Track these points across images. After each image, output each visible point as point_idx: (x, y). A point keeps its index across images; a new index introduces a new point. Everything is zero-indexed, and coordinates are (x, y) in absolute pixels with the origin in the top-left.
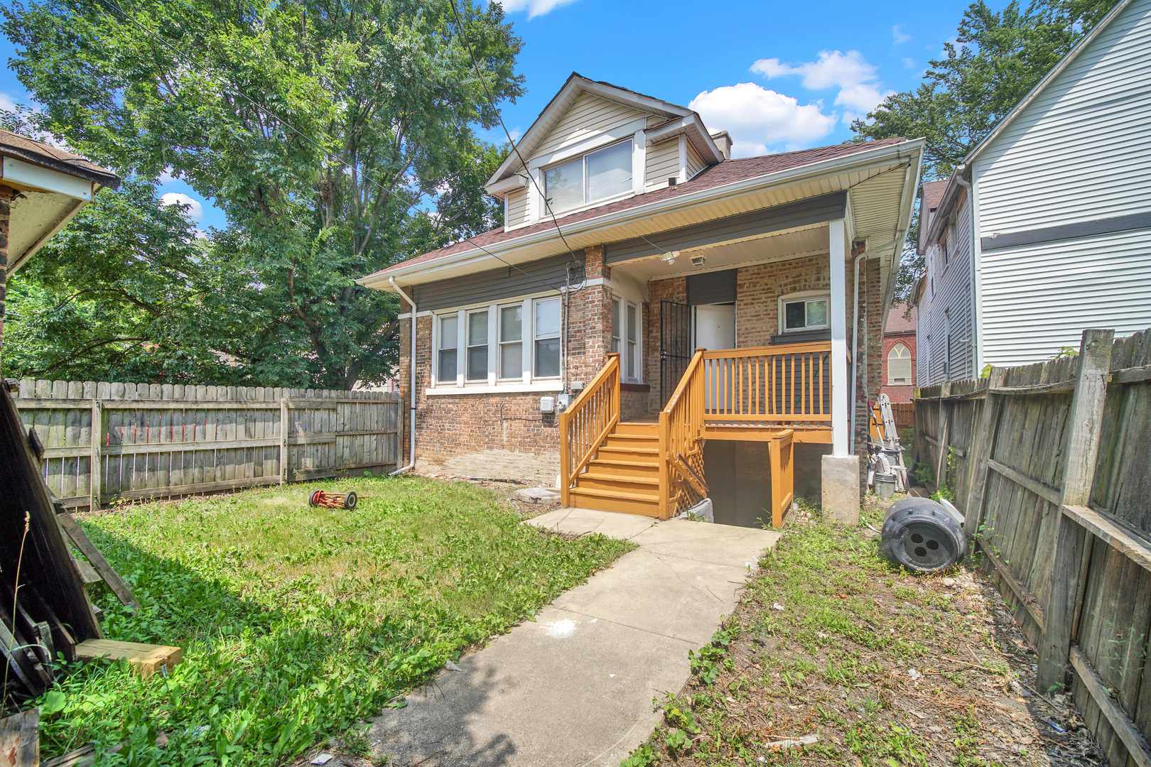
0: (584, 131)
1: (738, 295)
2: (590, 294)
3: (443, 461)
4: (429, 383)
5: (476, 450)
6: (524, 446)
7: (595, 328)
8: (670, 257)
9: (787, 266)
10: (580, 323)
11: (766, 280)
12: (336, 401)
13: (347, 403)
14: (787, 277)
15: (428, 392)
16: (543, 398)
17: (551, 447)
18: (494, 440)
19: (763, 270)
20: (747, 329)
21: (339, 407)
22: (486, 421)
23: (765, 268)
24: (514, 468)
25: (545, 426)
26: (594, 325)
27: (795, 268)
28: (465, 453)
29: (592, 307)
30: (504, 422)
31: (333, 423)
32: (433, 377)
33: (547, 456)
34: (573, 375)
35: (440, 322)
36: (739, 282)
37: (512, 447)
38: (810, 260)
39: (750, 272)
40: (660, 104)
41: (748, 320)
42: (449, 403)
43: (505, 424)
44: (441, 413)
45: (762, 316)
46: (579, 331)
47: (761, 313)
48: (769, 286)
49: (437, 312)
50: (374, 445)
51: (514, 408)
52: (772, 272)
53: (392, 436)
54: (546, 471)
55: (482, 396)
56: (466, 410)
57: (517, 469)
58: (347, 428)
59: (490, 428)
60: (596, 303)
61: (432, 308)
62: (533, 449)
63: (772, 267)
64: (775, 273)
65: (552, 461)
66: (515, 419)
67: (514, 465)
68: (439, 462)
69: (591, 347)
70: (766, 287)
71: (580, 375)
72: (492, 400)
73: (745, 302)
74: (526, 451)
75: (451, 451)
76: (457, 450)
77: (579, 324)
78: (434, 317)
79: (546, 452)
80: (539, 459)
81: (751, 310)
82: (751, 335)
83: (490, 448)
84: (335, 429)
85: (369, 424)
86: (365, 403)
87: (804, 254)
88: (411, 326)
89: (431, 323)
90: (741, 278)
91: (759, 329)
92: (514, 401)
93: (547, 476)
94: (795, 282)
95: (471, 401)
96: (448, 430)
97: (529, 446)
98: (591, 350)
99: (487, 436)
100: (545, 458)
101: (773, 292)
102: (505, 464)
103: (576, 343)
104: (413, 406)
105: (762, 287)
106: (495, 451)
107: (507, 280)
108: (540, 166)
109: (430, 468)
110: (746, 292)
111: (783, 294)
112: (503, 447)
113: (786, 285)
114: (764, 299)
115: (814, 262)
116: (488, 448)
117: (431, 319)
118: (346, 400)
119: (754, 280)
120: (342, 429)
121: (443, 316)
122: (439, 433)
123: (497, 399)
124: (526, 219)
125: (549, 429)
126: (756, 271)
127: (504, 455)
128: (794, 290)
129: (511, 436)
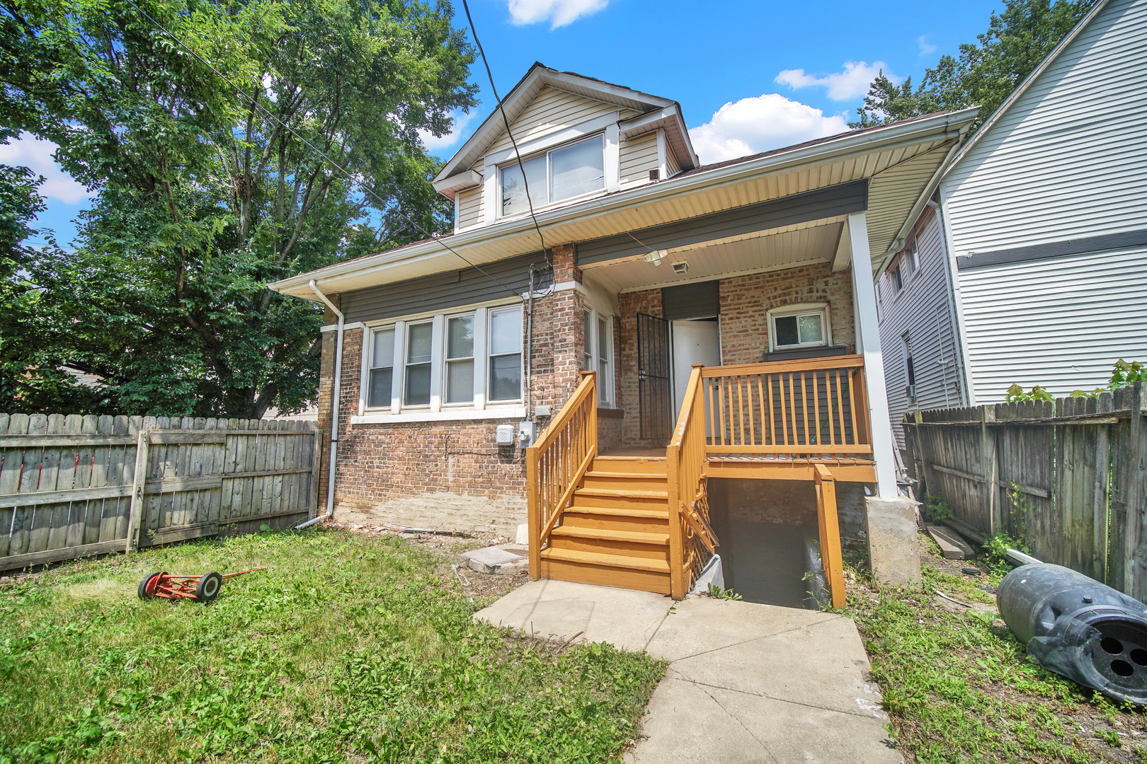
0: (548, 125)
1: (722, 309)
2: (559, 300)
3: (370, 508)
4: (356, 409)
5: (413, 493)
6: (475, 488)
7: (565, 340)
8: (656, 257)
9: (775, 277)
10: (547, 334)
11: (752, 293)
12: (225, 432)
13: (242, 435)
14: (775, 289)
15: (354, 420)
16: (500, 427)
17: (510, 488)
18: (436, 480)
19: (748, 282)
20: (733, 346)
21: (230, 441)
22: (427, 456)
23: (750, 279)
24: (462, 516)
25: (502, 462)
26: (564, 337)
27: (784, 279)
28: (399, 497)
29: (562, 315)
30: (450, 456)
31: (220, 461)
32: (362, 402)
33: (504, 500)
34: (538, 398)
35: (373, 336)
36: (721, 295)
37: (459, 489)
38: (800, 271)
39: (734, 284)
40: (636, 94)
41: (735, 336)
42: (381, 434)
43: (451, 460)
44: (369, 447)
45: (750, 332)
46: (545, 345)
47: (749, 328)
48: (755, 299)
49: (369, 323)
50: (278, 488)
51: (462, 439)
52: (758, 283)
53: (305, 476)
54: (503, 520)
55: (422, 424)
56: (401, 442)
57: (465, 518)
58: (239, 468)
59: (432, 465)
60: (567, 311)
61: (363, 319)
62: (487, 492)
63: (757, 278)
64: (761, 284)
65: (511, 506)
66: (464, 453)
67: (462, 512)
68: (365, 509)
69: (561, 364)
70: (753, 300)
71: (547, 398)
72: (435, 430)
73: (730, 316)
74: (478, 494)
75: (380, 495)
76: (388, 494)
77: (545, 337)
78: (366, 330)
79: (503, 495)
80: (495, 504)
81: (737, 325)
82: (738, 353)
83: (432, 491)
84: (221, 469)
85: (272, 462)
86: (269, 435)
87: (794, 264)
88: (336, 340)
89: (361, 337)
90: (723, 291)
91: (747, 346)
92: (463, 431)
93: (505, 526)
94: (785, 294)
95: (408, 432)
96: (378, 467)
97: (482, 487)
98: (561, 367)
99: (427, 475)
100: (503, 503)
101: (761, 305)
102: (450, 511)
103: (541, 359)
104: (334, 437)
105: (748, 300)
106: (438, 494)
107: (459, 285)
108: (497, 162)
109: (352, 516)
110: (729, 305)
111: (772, 307)
112: (448, 488)
113: (775, 297)
114: (751, 313)
115: (805, 273)
116: (428, 490)
117: (362, 332)
118: (241, 432)
119: (739, 292)
120: (232, 470)
121: (377, 329)
122: (366, 471)
123: (442, 429)
124: (479, 220)
125: (507, 467)
126: (740, 283)
127: (447, 499)
128: (784, 303)
129: (459, 474)
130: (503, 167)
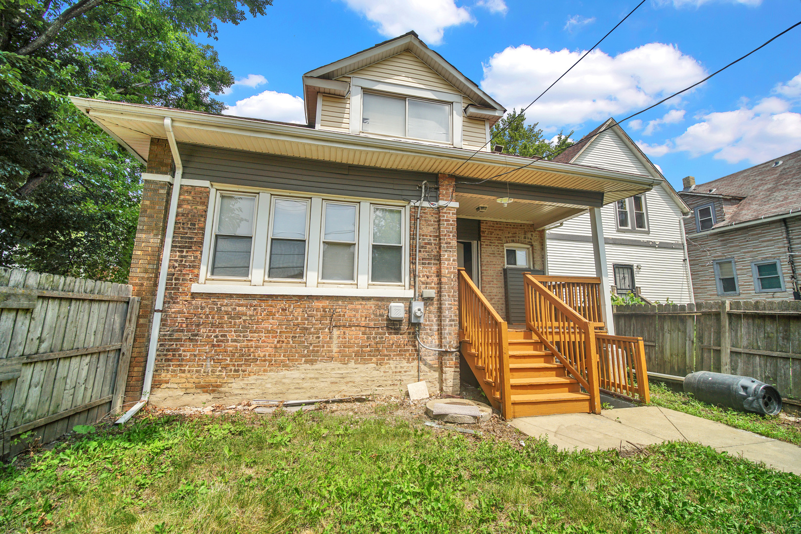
1: (482, 238)
2: (445, 213)
3: (220, 386)
4: (197, 276)
5: (285, 366)
6: (361, 356)
7: (450, 243)
8: (505, 201)
9: (509, 226)
10: (430, 236)
11: (497, 232)
12: (36, 293)
13: (54, 298)
14: (509, 233)
15: (195, 288)
16: (392, 304)
17: (397, 355)
18: (318, 351)
19: (496, 225)
20: (487, 262)
21: (39, 306)
22: (306, 329)
23: (497, 224)
24: (347, 383)
25: (390, 334)
26: (449, 241)
27: (513, 228)
28: (265, 371)
29: (448, 225)
30: (335, 330)
31: (20, 338)
32: (203, 268)
33: (392, 366)
34: (423, 283)
35: (219, 198)
36: (482, 230)
37: (344, 358)
38: (521, 226)
39: (488, 224)
41: (488, 256)
42: (242, 305)
43: (336, 332)
44: (221, 318)
45: (496, 255)
46: (429, 244)
47: (496, 252)
48: (499, 236)
49: (217, 185)
50: (84, 373)
51: (349, 313)
52: (501, 227)
53: (112, 355)
54: (390, 382)
55: (300, 298)
56: (271, 314)
57: (351, 384)
58: (44, 346)
59: (312, 338)
60: (451, 222)
61: (213, 179)
62: (374, 359)
64: (502, 228)
65: (398, 370)
66: (350, 326)
67: (348, 379)
68: (211, 388)
69: (446, 260)
70: (498, 236)
71: (430, 284)
72: (316, 304)
73: (486, 243)
74: (365, 361)
75: (236, 371)
76: (249, 369)
77: (429, 237)
78: (213, 191)
79: (391, 362)
80: (382, 369)
81: (492, 249)
82: (490, 266)
83: (312, 362)
84: (21, 349)
85: (82, 336)
86: (84, 300)
87: (519, 221)
88: (169, 194)
89: (208, 197)
90: (483, 226)
91: (494, 263)
92: (350, 306)
93: (392, 387)
94: (513, 237)
95: (283, 304)
96: (233, 341)
97: (370, 355)
98: (446, 263)
99: (306, 347)
100: (390, 368)
101: (502, 240)
102: (333, 380)
103: (426, 254)
104: (159, 305)
105: (496, 236)
106: (318, 365)
107: (346, 177)
108: (363, 86)
109: (188, 399)
110: (486, 237)
111: (507, 242)
112: (331, 358)
113: (509, 237)
114: (496, 244)
115: (523, 227)
116: (306, 362)
117: (209, 192)
118: (55, 294)
119: (490, 230)
120: (34, 350)
121: (229, 193)
122: (213, 346)
123: (326, 303)
125: (395, 337)
126: (492, 225)
127: (334, 369)
128: (513, 241)
129: (344, 345)
130: (367, 92)
